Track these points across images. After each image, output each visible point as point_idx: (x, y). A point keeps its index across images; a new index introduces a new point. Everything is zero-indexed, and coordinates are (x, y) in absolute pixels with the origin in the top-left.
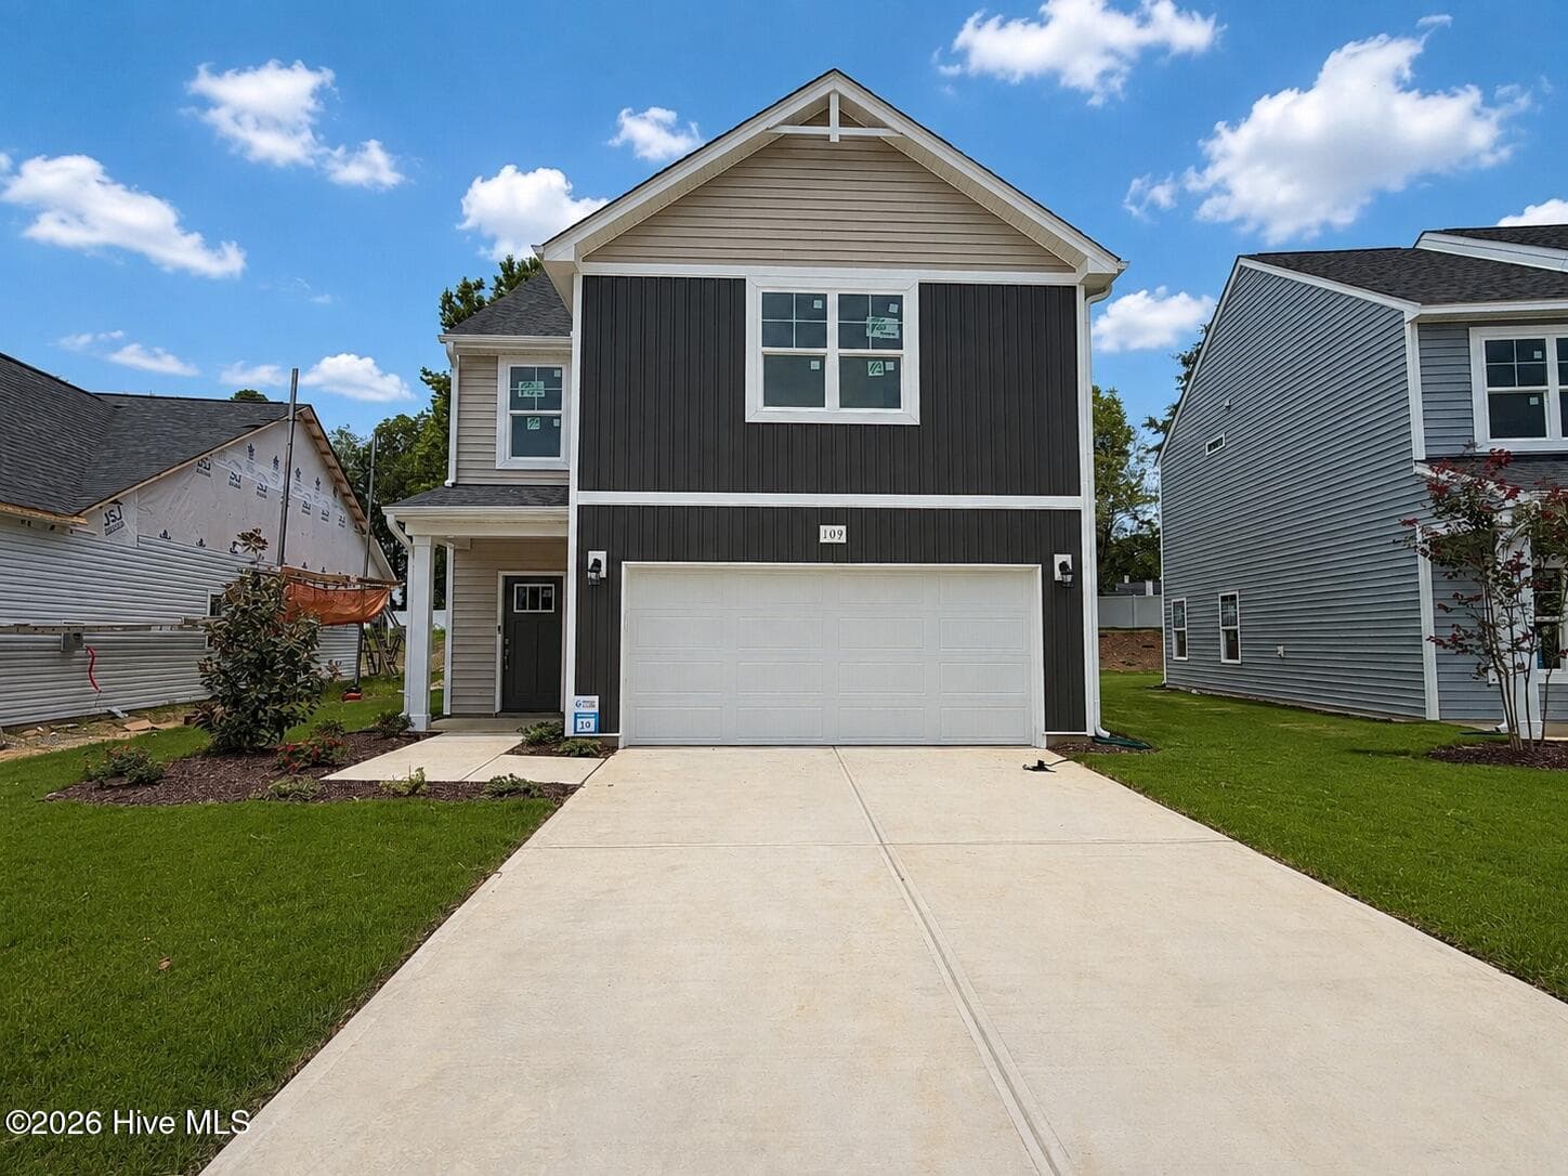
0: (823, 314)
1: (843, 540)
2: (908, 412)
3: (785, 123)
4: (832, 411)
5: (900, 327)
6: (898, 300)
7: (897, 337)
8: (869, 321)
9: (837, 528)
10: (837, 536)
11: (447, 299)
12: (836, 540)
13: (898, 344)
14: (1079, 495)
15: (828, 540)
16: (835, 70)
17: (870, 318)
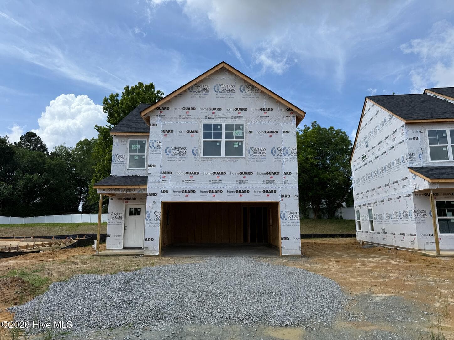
0: (221, 129)
4: (223, 157)
5: (243, 133)
6: (242, 125)
7: (242, 135)
13: (242, 138)
16: (223, 62)
17: (234, 130)
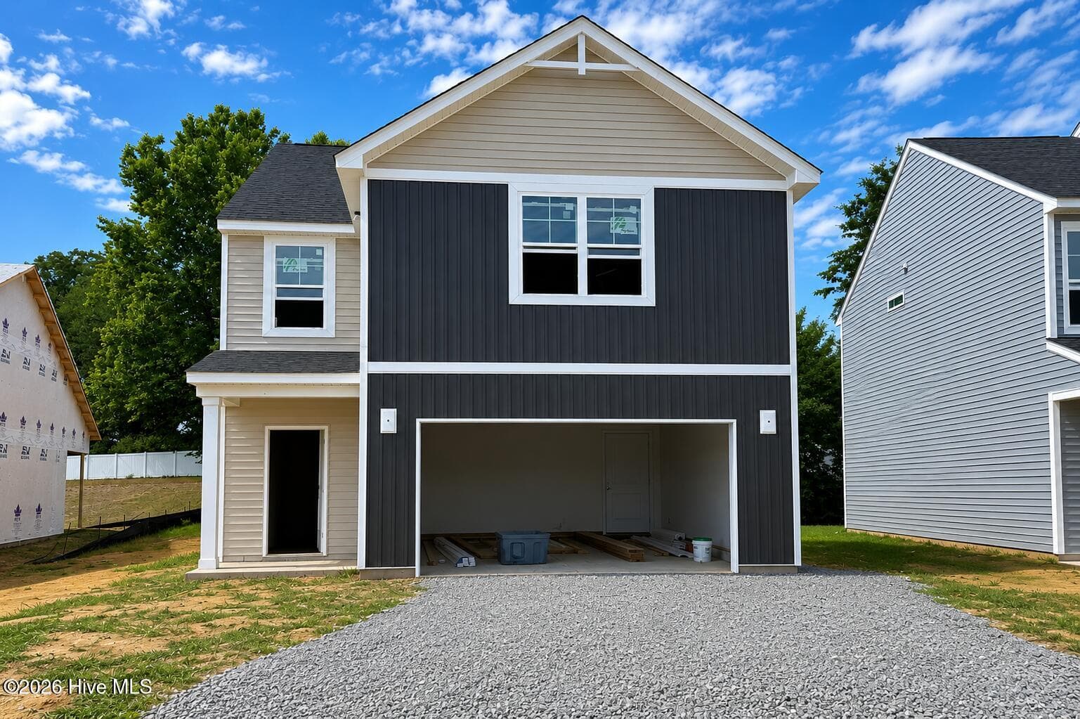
0: (573, 214)
2: (647, 297)
4: (583, 297)
6: (637, 203)
7: (636, 233)
11: (129, 153)
14: (789, 364)
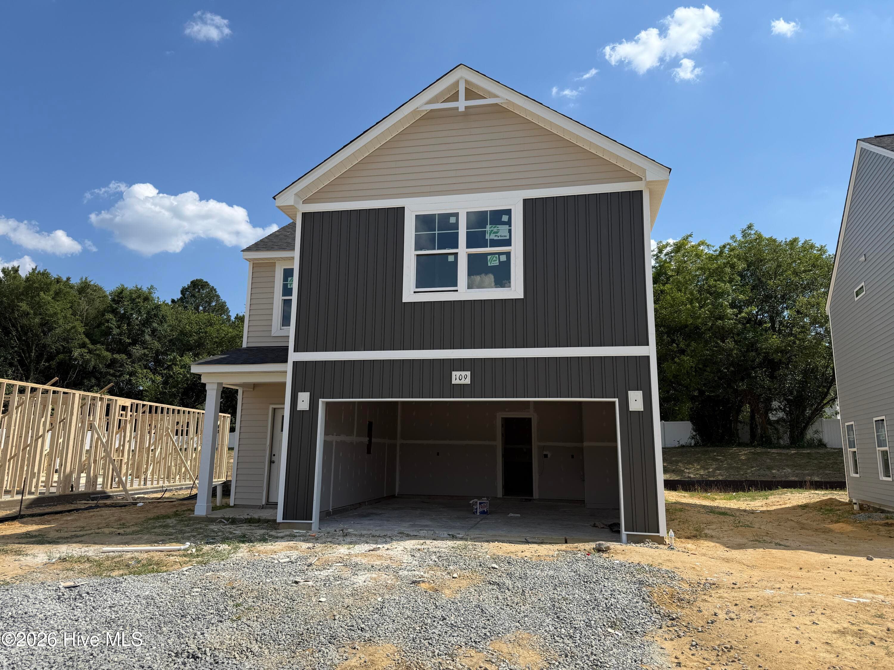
1: (468, 381)
3: (430, 102)
5: (510, 231)
8: (488, 228)
9: (463, 373)
10: (463, 379)
12: (463, 382)
13: (508, 242)
15: (458, 382)
16: (461, 64)
17: (488, 226)
